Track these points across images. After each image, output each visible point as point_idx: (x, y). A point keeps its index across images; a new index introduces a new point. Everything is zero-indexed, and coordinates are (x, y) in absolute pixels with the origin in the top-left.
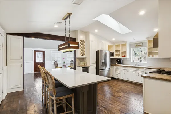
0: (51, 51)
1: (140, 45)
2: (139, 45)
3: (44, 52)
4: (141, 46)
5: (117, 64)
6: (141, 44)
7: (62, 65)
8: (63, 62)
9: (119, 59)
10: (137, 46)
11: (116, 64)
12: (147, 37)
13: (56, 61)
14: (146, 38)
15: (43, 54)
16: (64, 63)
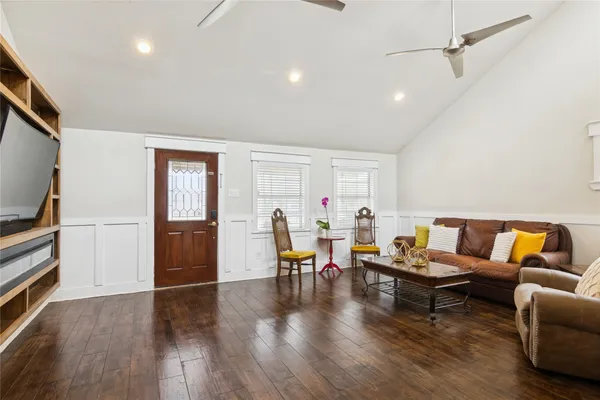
0: (255, 156)
3: (211, 160)
7: (314, 238)
8: (319, 222)
13: (278, 218)
15: (208, 169)
16: (326, 227)
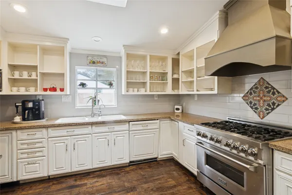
1: (101, 60)
2: (99, 62)
4: (103, 63)
5: (24, 119)
6: (105, 60)
9: (34, 102)
10: (94, 63)
11: (18, 119)
12: (128, 42)
14: (124, 46)
